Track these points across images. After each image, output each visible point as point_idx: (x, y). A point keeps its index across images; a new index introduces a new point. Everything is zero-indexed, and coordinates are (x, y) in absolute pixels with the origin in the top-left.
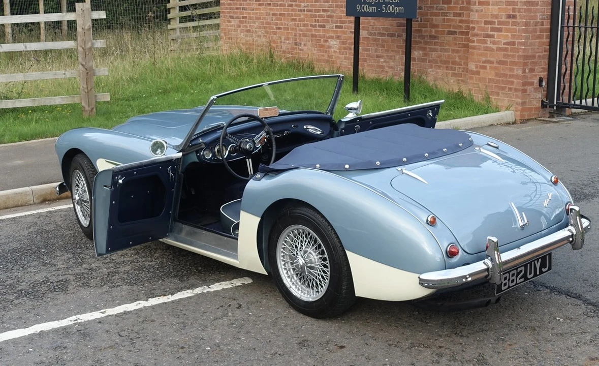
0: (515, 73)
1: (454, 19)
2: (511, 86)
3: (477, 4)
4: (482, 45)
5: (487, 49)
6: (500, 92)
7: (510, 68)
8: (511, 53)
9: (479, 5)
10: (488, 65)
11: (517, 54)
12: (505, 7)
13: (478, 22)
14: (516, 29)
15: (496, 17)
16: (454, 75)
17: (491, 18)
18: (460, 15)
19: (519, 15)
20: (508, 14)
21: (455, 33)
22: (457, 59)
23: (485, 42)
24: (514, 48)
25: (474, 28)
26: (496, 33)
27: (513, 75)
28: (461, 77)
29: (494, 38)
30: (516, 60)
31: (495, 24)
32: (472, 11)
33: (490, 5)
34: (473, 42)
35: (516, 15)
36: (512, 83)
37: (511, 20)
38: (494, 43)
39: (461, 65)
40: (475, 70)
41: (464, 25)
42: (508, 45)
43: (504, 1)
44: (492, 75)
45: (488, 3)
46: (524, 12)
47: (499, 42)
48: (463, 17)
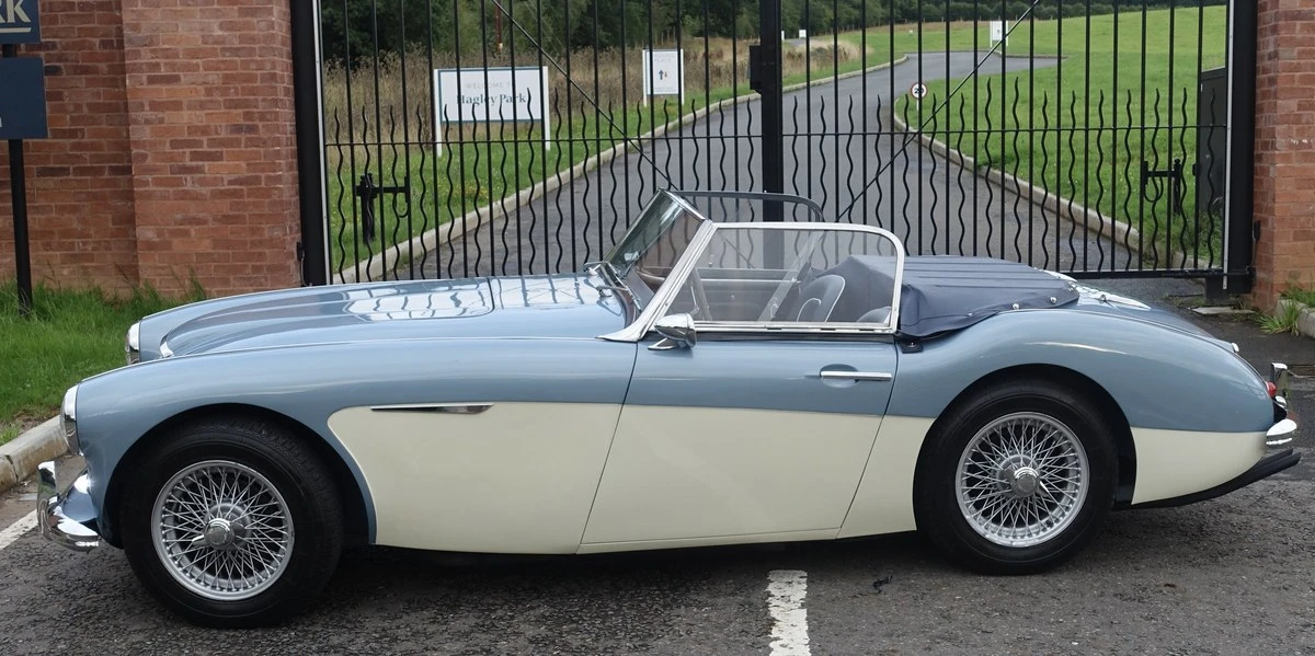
0: (267, 234)
1: (57, 143)
2: (259, 263)
3: (147, 108)
4: (171, 190)
5: (185, 195)
6: (231, 278)
7: (252, 229)
8: (251, 200)
9: (151, 110)
10: (193, 230)
11: (267, 201)
12: (223, 110)
13: (153, 144)
14: (258, 152)
15: (204, 131)
16: (75, 258)
17: (189, 133)
18: (72, 134)
19: (263, 126)
20: (235, 125)
21: (64, 171)
22: (76, 225)
23: (179, 183)
24: (258, 189)
25: (144, 157)
26: (206, 163)
27: (260, 242)
28: (92, 261)
29: (203, 172)
30: (266, 211)
31: (202, 147)
32: (136, 122)
33: (185, 107)
34: (146, 183)
35: (257, 126)
36: (261, 256)
37: (243, 137)
38: (202, 182)
39: (91, 237)
40: (157, 240)
41: (87, 154)
42: (241, 184)
43: (221, 99)
44: (206, 246)
45: (176, 106)
46: (276, 119)
47: (215, 181)
48: (83, 137)
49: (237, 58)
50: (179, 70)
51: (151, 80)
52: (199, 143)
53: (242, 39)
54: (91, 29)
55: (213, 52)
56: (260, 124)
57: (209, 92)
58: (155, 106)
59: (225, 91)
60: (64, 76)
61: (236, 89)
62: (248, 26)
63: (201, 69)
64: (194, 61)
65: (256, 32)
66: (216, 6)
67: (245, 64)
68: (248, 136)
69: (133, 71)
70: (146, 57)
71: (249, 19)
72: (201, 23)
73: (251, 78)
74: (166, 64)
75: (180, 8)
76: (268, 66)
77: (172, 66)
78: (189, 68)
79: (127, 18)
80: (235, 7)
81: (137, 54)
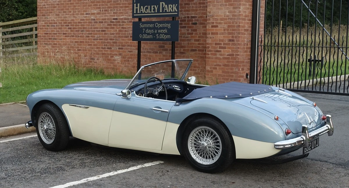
0: (234, 70)
1: (195, 43)
2: (232, 78)
3: (211, 34)
4: (214, 56)
5: (217, 58)
6: (225, 82)
7: (231, 68)
8: (232, 60)
9: (211, 35)
10: (218, 67)
11: (235, 61)
13: (211, 44)
14: (234, 47)
15: (222, 41)
16: (196, 73)
17: (219, 41)
18: (198, 40)
19: (236, 40)
20: (229, 39)
21: (195, 50)
22: (197, 65)
23: (216, 55)
24: (233, 57)
25: (209, 47)
26: (222, 50)
27: (233, 72)
28: (200, 74)
29: (221, 52)
30: (235, 64)
31: (221, 45)
32: (208, 38)
33: (219, 34)
34: (209, 54)
35: (234, 40)
36: (232, 76)
37: (231, 43)
38: (221, 55)
39: (200, 68)
40: (210, 70)
41: (201, 46)
42: (230, 56)
43: (227, 32)
44: (220, 72)
45: (217, 34)
46: (239, 38)
47: (224, 55)
48: (200, 41)
49: (231, 21)
50: (218, 24)
51: (212, 27)
52: (221, 44)
53: (233, 15)
54: (204, 13)
55: (226, 19)
56: (235, 39)
57: (224, 30)
58: (212, 34)
59: (228, 30)
60: (198, 25)
61: (230, 29)
62: (235, 12)
63: (223, 24)
64: (222, 22)
65: (236, 14)
66: (228, 6)
67: (233, 23)
68: (232, 42)
69: (208, 24)
70: (211, 21)
71: (235, 10)
72: (224, 11)
73: (234, 26)
74: (215, 22)
75: (220, 7)
76: (238, 23)
77: (217, 23)
78: (220, 23)
79: (208, 10)
80: (232, 7)
81: (209, 19)
